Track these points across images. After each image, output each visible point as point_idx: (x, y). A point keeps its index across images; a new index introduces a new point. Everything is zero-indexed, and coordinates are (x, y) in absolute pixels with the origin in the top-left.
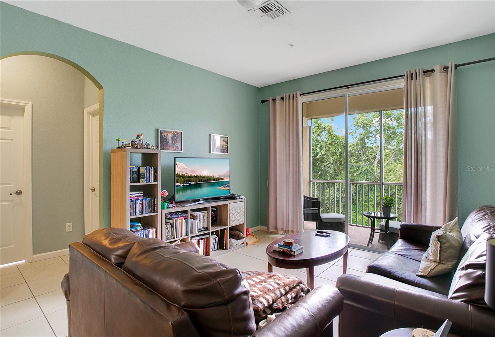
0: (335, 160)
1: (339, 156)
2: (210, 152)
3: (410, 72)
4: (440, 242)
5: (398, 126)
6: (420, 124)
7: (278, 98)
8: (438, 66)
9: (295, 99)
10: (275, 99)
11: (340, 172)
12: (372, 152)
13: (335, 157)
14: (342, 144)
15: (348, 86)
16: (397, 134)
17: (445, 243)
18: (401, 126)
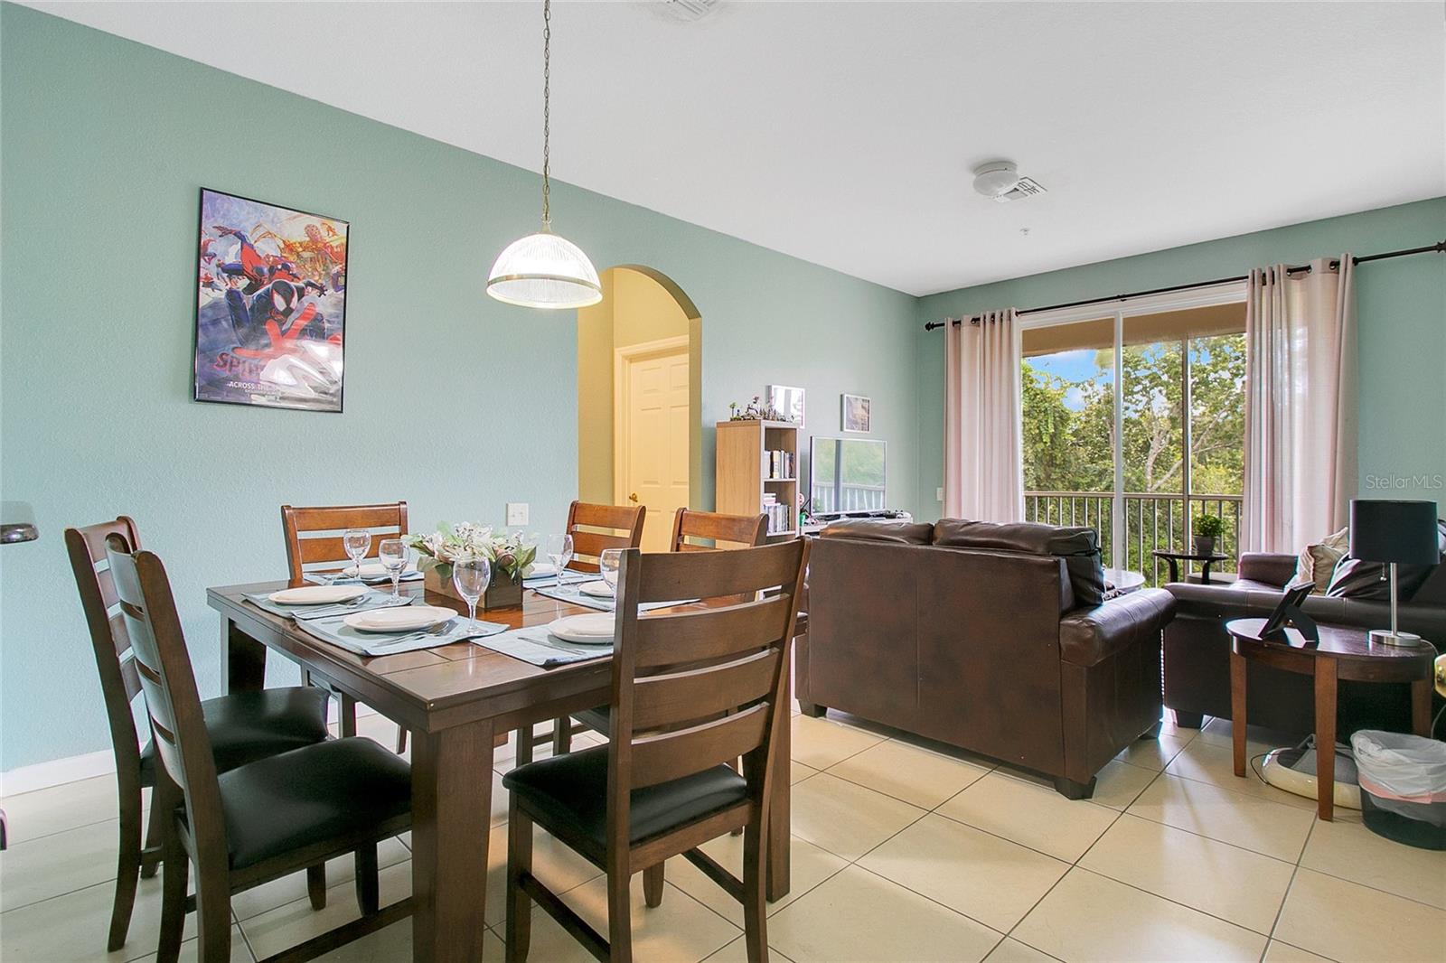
0: (1039, 455)
1: (1049, 444)
2: (842, 429)
3: (1260, 270)
4: (1313, 556)
5: (1214, 365)
6: (1279, 358)
7: (966, 320)
8: (1320, 260)
9: (1005, 322)
10: (959, 322)
11: (1053, 486)
12: (1136, 435)
13: (1040, 446)
14: (1058, 412)
15: (1122, 297)
16: (1211, 386)
17: (1322, 559)
18: (1225, 365)
